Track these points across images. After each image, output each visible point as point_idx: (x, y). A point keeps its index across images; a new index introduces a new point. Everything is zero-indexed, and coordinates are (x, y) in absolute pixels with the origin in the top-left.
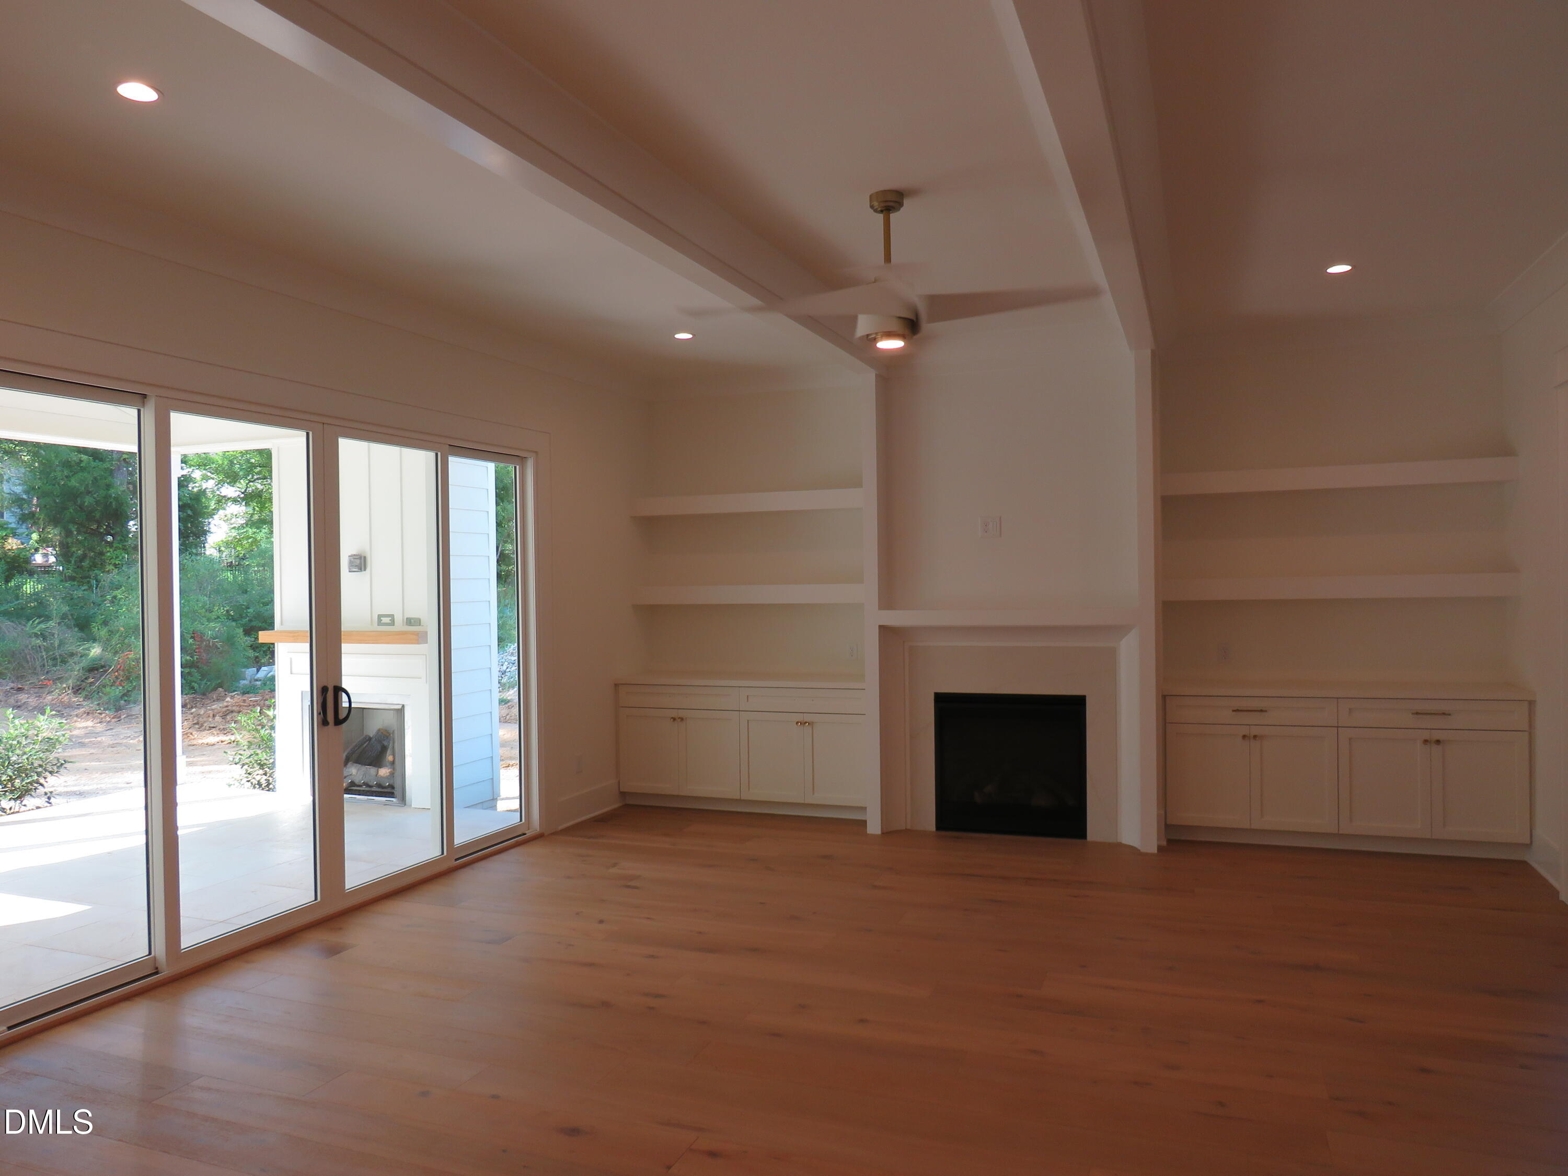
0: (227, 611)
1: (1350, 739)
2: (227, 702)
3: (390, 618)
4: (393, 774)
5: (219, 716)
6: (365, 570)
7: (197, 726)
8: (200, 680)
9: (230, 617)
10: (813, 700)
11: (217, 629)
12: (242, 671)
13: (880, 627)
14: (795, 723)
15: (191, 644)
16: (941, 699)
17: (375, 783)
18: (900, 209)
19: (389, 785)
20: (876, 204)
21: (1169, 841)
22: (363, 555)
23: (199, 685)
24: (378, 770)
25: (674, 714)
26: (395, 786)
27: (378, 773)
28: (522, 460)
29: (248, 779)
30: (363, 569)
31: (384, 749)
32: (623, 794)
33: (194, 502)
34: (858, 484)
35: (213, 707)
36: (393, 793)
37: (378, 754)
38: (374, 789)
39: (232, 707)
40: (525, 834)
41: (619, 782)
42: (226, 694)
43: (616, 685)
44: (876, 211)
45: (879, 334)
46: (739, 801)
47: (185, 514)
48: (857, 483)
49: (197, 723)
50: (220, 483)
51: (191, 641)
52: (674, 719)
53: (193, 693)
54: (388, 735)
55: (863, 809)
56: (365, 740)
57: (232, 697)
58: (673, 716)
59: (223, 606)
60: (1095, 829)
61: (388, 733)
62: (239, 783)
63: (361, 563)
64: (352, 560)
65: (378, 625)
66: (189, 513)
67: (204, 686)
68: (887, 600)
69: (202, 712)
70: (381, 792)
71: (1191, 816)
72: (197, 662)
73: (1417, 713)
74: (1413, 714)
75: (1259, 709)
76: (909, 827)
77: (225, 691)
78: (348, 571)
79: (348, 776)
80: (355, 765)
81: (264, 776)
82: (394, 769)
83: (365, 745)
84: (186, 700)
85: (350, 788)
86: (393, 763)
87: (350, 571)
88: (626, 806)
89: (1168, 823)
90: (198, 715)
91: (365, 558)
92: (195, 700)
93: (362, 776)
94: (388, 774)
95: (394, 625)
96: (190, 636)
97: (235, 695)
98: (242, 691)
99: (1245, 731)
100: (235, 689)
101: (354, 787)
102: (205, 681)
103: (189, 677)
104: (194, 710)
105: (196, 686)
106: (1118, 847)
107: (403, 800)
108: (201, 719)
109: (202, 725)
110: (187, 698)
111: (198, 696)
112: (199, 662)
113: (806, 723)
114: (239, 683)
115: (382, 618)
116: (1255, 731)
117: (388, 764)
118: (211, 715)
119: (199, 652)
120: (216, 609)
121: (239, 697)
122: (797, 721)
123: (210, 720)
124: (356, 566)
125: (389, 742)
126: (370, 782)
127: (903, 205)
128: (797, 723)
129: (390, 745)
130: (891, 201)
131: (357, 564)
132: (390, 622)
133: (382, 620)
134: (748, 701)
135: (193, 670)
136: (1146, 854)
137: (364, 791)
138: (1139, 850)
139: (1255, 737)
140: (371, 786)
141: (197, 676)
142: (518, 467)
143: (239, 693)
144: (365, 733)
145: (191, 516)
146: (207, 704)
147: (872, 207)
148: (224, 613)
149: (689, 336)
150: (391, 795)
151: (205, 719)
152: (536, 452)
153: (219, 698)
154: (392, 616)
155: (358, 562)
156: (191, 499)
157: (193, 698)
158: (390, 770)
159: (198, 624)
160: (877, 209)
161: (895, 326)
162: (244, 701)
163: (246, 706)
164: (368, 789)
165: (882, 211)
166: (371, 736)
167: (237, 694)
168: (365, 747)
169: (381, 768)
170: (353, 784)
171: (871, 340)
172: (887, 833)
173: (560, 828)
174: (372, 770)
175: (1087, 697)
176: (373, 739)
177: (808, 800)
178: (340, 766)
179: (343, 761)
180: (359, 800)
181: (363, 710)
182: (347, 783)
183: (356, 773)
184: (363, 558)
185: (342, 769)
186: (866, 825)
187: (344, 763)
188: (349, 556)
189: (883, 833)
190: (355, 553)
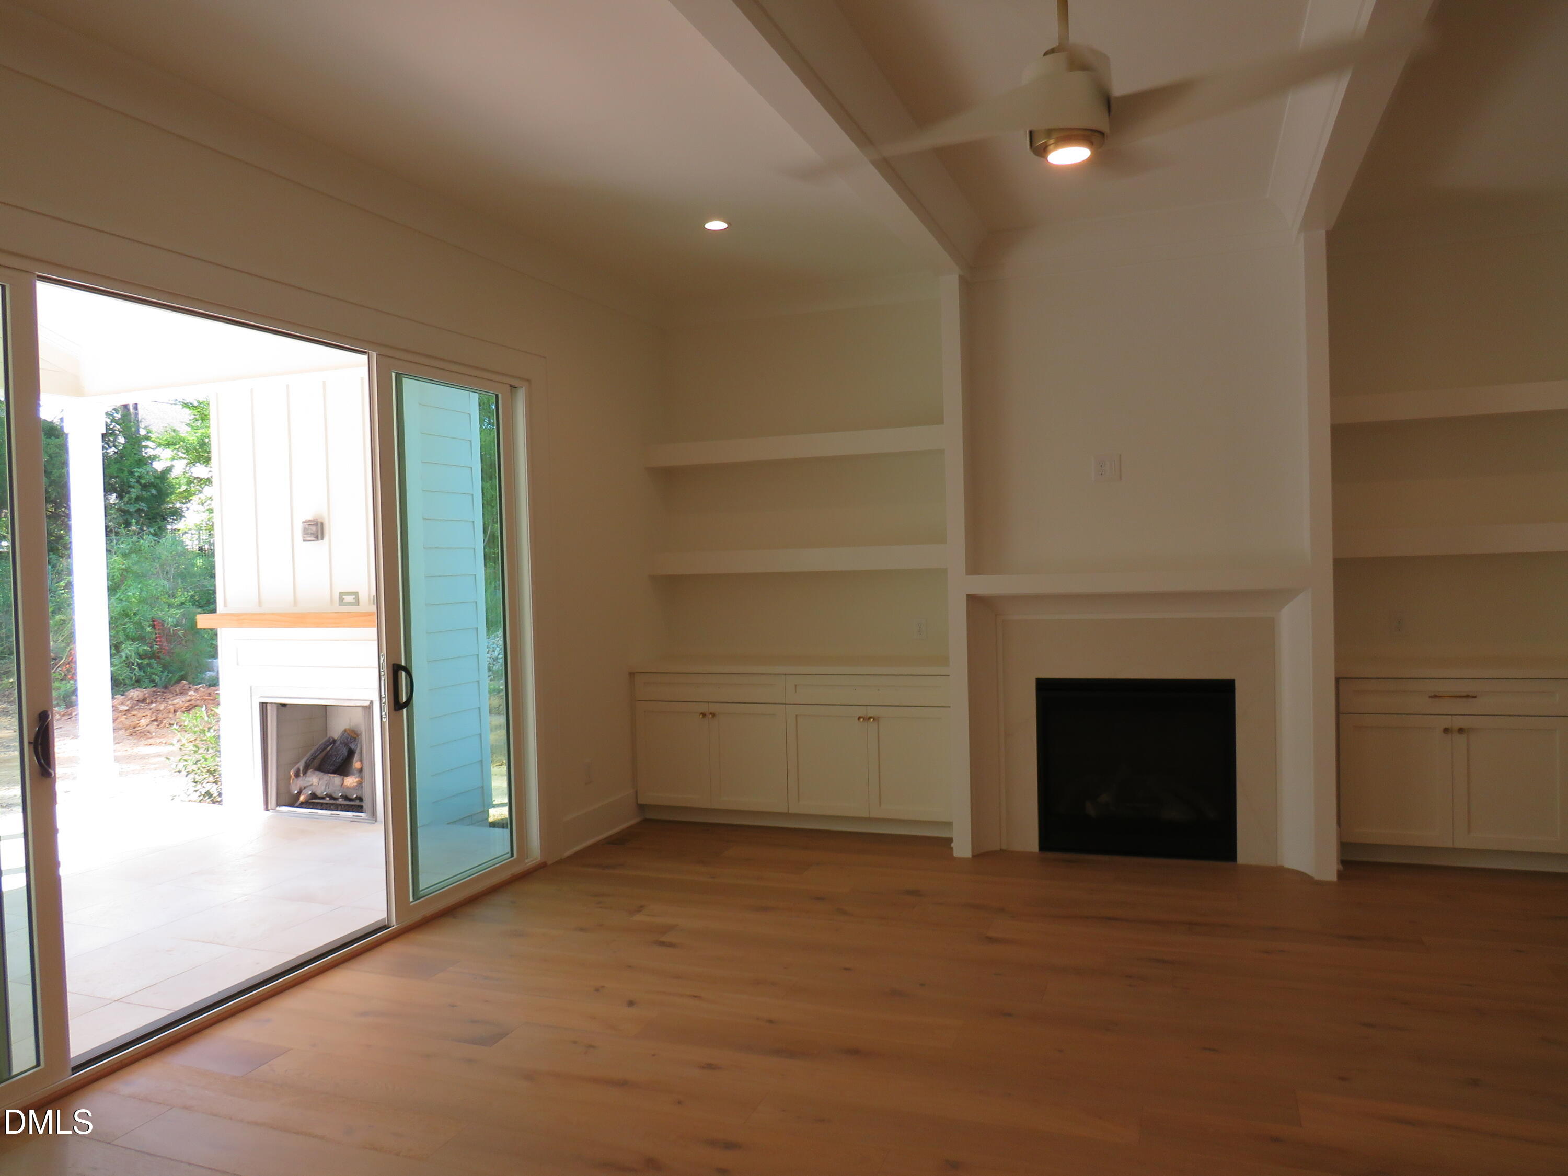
0: (192, 596)
2: (190, 695)
3: (354, 597)
4: (361, 783)
5: (181, 712)
6: (322, 538)
7: (156, 723)
8: (162, 672)
9: (197, 603)
10: (878, 690)
11: (178, 616)
12: (207, 662)
13: (969, 596)
14: (856, 718)
15: (148, 632)
16: (1045, 687)
17: (340, 794)
19: (356, 797)
21: (1349, 866)
22: (320, 520)
23: (160, 677)
24: (343, 779)
25: (703, 708)
26: (364, 799)
27: (343, 783)
29: (196, 789)
30: (320, 538)
31: (351, 753)
32: (642, 808)
33: (158, 481)
34: (939, 420)
35: (175, 701)
36: (361, 807)
37: (344, 759)
38: (341, 801)
39: (195, 701)
40: (523, 864)
41: (636, 792)
42: (190, 687)
43: (632, 674)
46: (788, 816)
47: (149, 493)
48: (937, 419)
49: (156, 720)
50: (192, 463)
51: (149, 629)
52: (704, 715)
53: (153, 687)
54: (355, 736)
55: (949, 824)
56: (328, 743)
57: (196, 690)
58: (702, 711)
59: (188, 592)
60: (1248, 849)
61: (355, 734)
62: (185, 793)
63: (317, 531)
64: (307, 527)
65: (340, 605)
66: (153, 493)
67: (166, 679)
68: (975, 566)
69: (162, 707)
70: (347, 805)
71: (1373, 832)
72: (158, 653)
75: (1464, 694)
76: (1004, 847)
77: (190, 683)
78: (302, 539)
79: (308, 786)
80: (317, 773)
81: (215, 784)
82: (362, 778)
83: (329, 748)
84: (145, 694)
85: (310, 801)
86: (361, 770)
87: (304, 541)
88: (644, 821)
89: (1343, 840)
90: (158, 711)
91: (322, 524)
92: (156, 694)
93: (324, 787)
94: (356, 784)
95: (358, 605)
96: (147, 624)
97: (200, 688)
98: (208, 684)
99: (1446, 722)
100: (199, 681)
101: (315, 799)
102: (166, 672)
103: (149, 669)
104: (154, 705)
105: (156, 678)
106: (1279, 872)
107: (374, 815)
108: (160, 716)
109: (161, 722)
110: (146, 692)
111: (159, 690)
112: (161, 652)
113: (870, 718)
114: (206, 675)
115: (343, 597)
116: (1460, 722)
117: (355, 772)
118: (172, 711)
119: (160, 641)
120: (179, 595)
121: (204, 690)
122: (859, 715)
123: (171, 715)
124: (312, 534)
125: (357, 745)
126: (335, 793)
128: (859, 718)
129: (358, 749)
131: (312, 532)
132: (354, 601)
133: (343, 599)
134: (796, 691)
135: (153, 661)
136: (1320, 883)
137: (327, 804)
138: (1312, 878)
139: (1461, 730)
140: (335, 799)
141: (157, 667)
143: (204, 685)
144: (328, 736)
145: (156, 495)
146: (169, 698)
148: (188, 598)
149: (723, 226)
150: (359, 809)
151: (165, 715)
152: (529, 381)
153: (182, 691)
154: (356, 594)
155: (314, 529)
156: (155, 477)
157: (154, 691)
158: (357, 780)
159: (157, 610)
163: (211, 700)
164: (332, 802)
166: (336, 739)
167: (202, 687)
168: (329, 750)
169: (346, 776)
170: (314, 796)
172: (979, 856)
173: (566, 854)
174: (336, 779)
175: (1236, 681)
176: (338, 742)
177: (875, 814)
178: (297, 775)
179: (301, 769)
180: (321, 815)
181: (325, 707)
182: (306, 796)
183: (317, 782)
184: (319, 525)
185: (300, 779)
186: (952, 845)
187: (303, 771)
188: (303, 522)
189: (974, 856)
190: (310, 518)
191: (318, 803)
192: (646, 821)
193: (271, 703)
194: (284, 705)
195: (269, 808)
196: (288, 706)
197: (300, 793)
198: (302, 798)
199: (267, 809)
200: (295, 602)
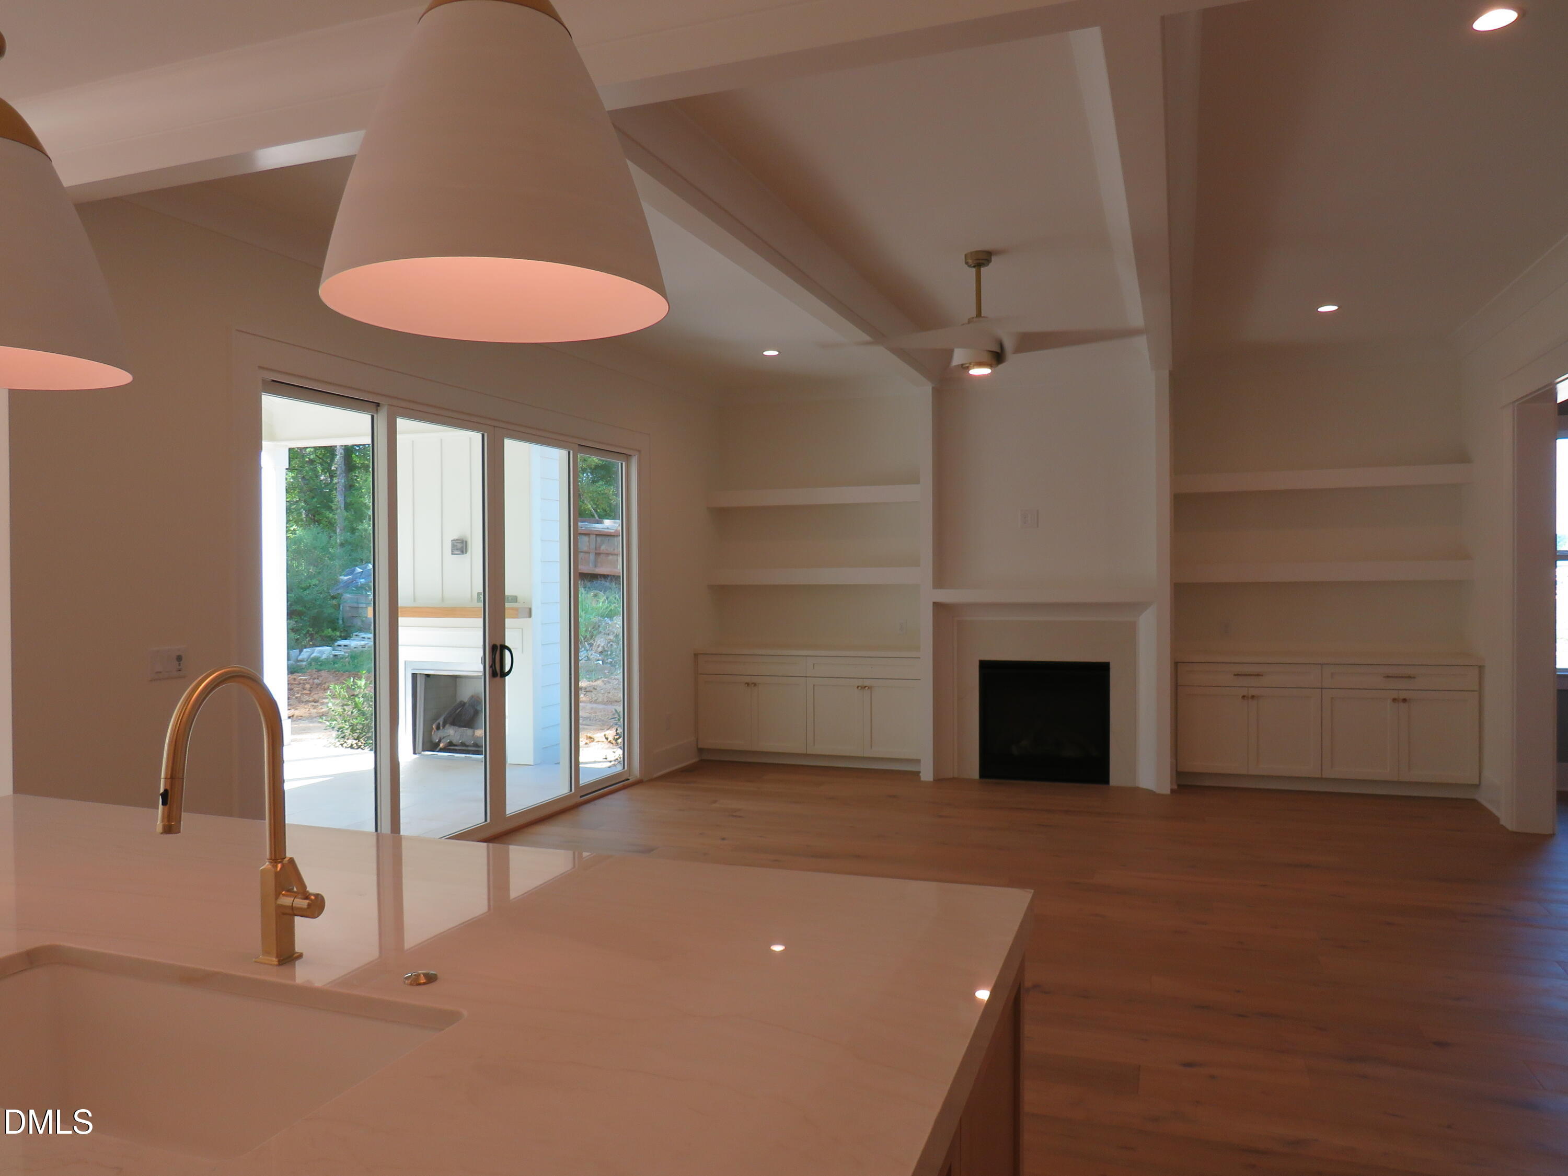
1: (1332, 698)
6: (466, 552)
10: (872, 668)
13: (934, 604)
14: (856, 687)
16: (985, 666)
18: (988, 265)
20: (970, 261)
21: (1179, 786)
22: (464, 540)
24: (474, 731)
25: (748, 679)
27: (474, 734)
28: (627, 457)
29: (341, 743)
30: (464, 552)
31: (477, 713)
32: (701, 751)
34: (916, 481)
37: (474, 717)
38: (471, 748)
40: (628, 779)
41: (697, 739)
43: (696, 655)
44: (970, 266)
45: (972, 364)
46: (806, 755)
48: (912, 478)
52: (748, 684)
55: (918, 761)
56: (458, 706)
58: (747, 682)
60: (1117, 777)
61: (480, 699)
63: (462, 547)
64: (455, 544)
65: (477, 602)
68: (939, 581)
71: (1198, 765)
73: (1388, 677)
74: (1384, 677)
75: (1256, 673)
76: (956, 776)
78: (450, 553)
79: (446, 736)
80: (452, 727)
85: (447, 747)
87: (452, 554)
88: (702, 761)
89: (1178, 770)
91: (466, 542)
93: (459, 736)
99: (1244, 692)
106: (1136, 790)
113: (865, 687)
116: (1253, 692)
122: (858, 685)
124: (458, 549)
126: (468, 741)
127: (991, 261)
128: (858, 687)
130: (982, 259)
133: (470, 597)
134: (814, 668)
136: (1159, 795)
137: (460, 750)
138: (1156, 792)
139: (1253, 697)
140: (467, 746)
142: (624, 463)
144: (459, 699)
147: (967, 263)
149: (776, 353)
152: (642, 451)
155: (459, 546)
160: (971, 265)
161: (986, 357)
162: (295, 679)
163: (296, 684)
164: (464, 748)
165: (974, 267)
166: (466, 701)
168: (459, 713)
169: (477, 729)
170: (451, 744)
171: (965, 368)
172: (939, 781)
173: (655, 776)
174: (469, 731)
175: (1111, 664)
176: (467, 705)
177: (867, 754)
178: (438, 728)
179: (441, 724)
180: (457, 757)
181: (455, 678)
182: (445, 743)
183: (452, 733)
184: (465, 543)
185: (440, 731)
186: (921, 774)
187: (442, 725)
188: (452, 541)
189: (934, 780)
190: (456, 537)
191: (454, 749)
192: (702, 760)
193: (420, 674)
194: (428, 676)
195: (417, 752)
196: (431, 677)
197: (440, 741)
198: (441, 745)
199: (415, 753)
200: (443, 599)
